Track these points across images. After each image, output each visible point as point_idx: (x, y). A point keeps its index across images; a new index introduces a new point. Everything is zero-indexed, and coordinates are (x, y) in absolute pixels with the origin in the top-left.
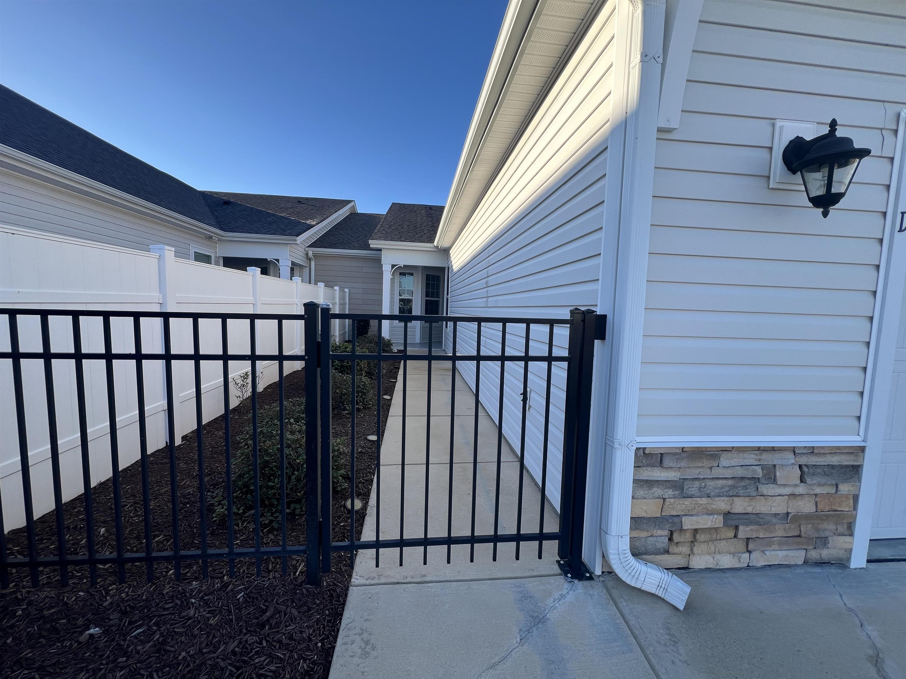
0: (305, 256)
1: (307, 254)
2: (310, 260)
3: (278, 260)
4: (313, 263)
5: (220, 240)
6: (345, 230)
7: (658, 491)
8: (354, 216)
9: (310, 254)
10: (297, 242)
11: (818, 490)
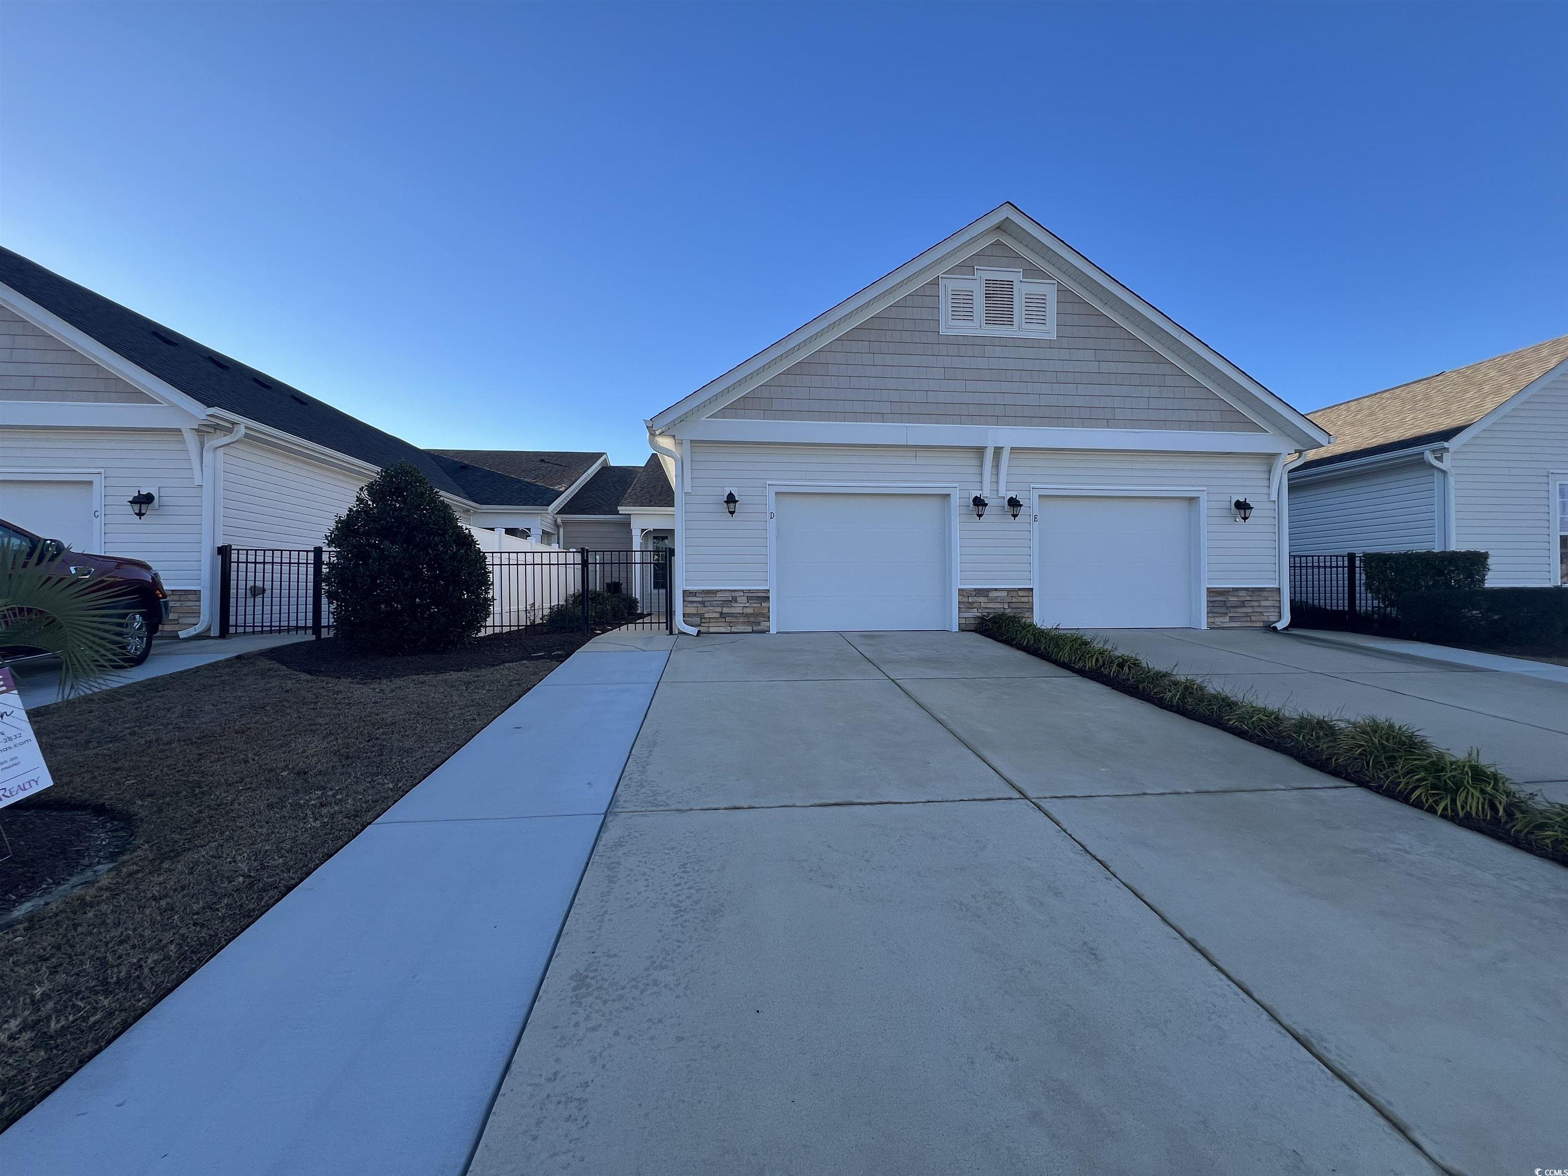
0: (553, 523)
1: (556, 521)
2: (558, 526)
3: (529, 529)
4: (561, 530)
5: (475, 512)
6: (595, 492)
7: (695, 605)
8: (606, 470)
9: (559, 520)
10: (549, 511)
11: (754, 605)
